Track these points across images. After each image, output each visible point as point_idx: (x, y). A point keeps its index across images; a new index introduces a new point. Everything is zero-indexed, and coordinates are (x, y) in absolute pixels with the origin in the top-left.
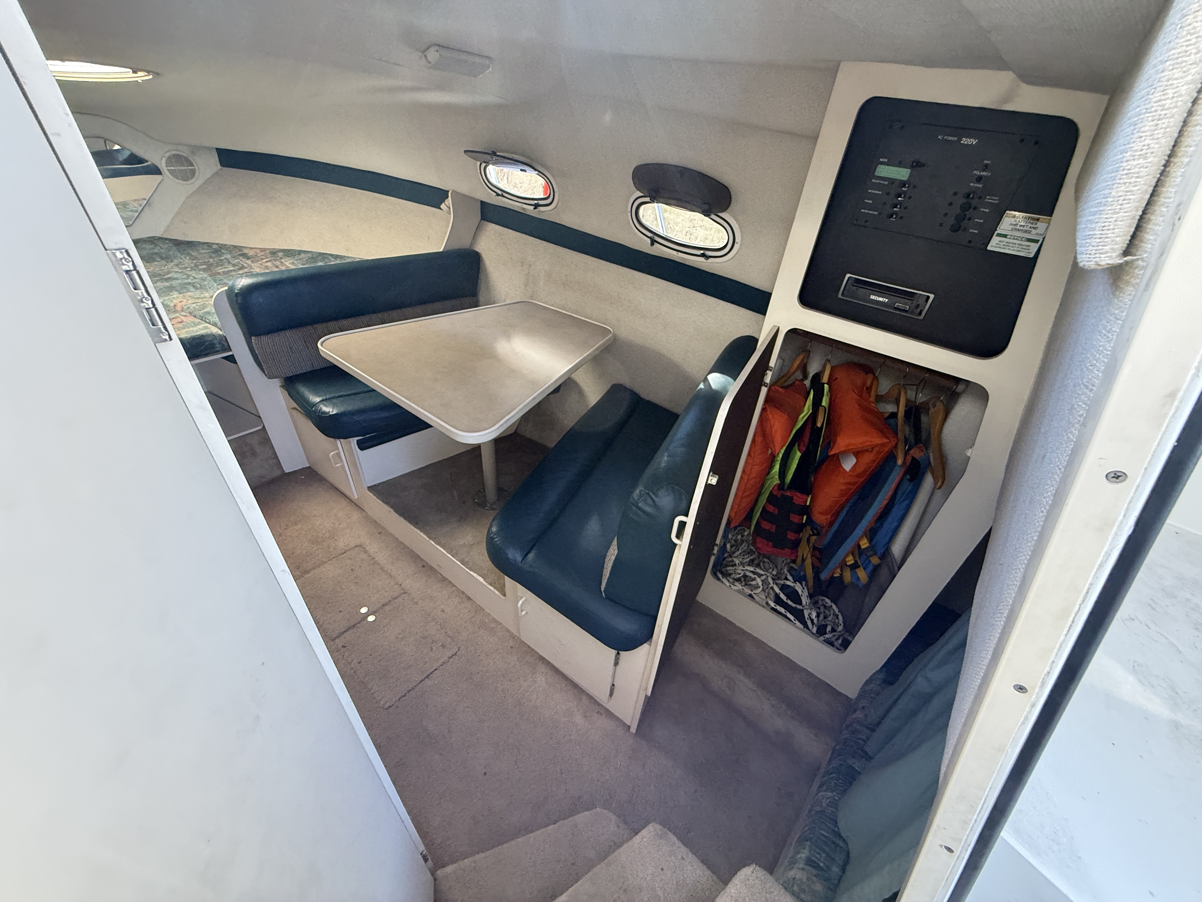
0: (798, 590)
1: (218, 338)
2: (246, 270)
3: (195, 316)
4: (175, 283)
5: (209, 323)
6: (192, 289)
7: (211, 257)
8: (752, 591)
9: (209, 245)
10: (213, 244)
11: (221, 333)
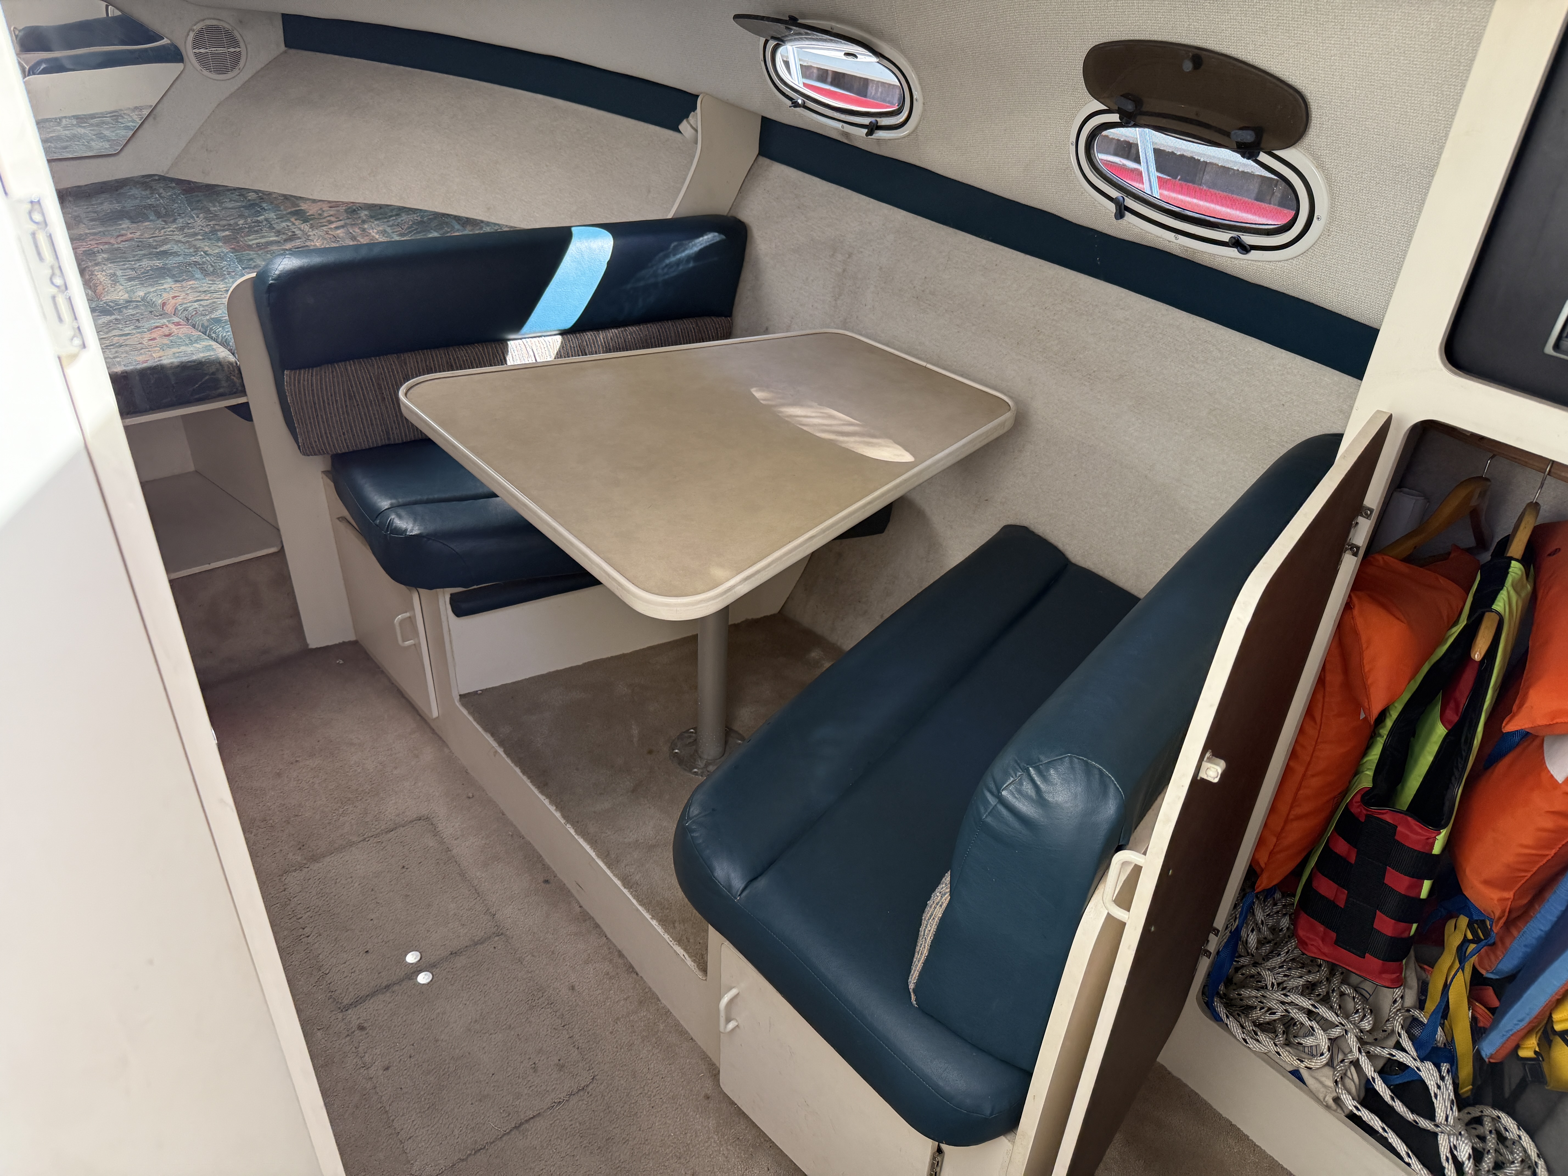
0: (1428, 1083)
1: (226, 368)
2: (298, 243)
3: (194, 326)
4: (172, 261)
5: (216, 341)
6: (198, 275)
7: (241, 216)
8: (1302, 1061)
9: (241, 192)
10: (249, 190)
11: (232, 359)
